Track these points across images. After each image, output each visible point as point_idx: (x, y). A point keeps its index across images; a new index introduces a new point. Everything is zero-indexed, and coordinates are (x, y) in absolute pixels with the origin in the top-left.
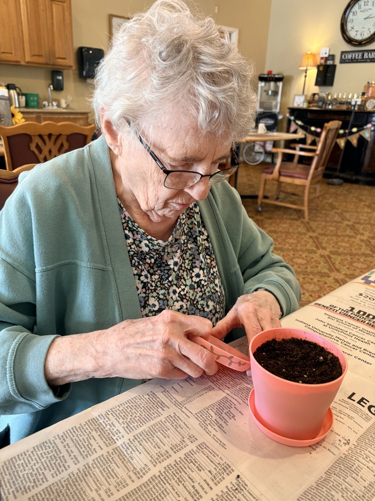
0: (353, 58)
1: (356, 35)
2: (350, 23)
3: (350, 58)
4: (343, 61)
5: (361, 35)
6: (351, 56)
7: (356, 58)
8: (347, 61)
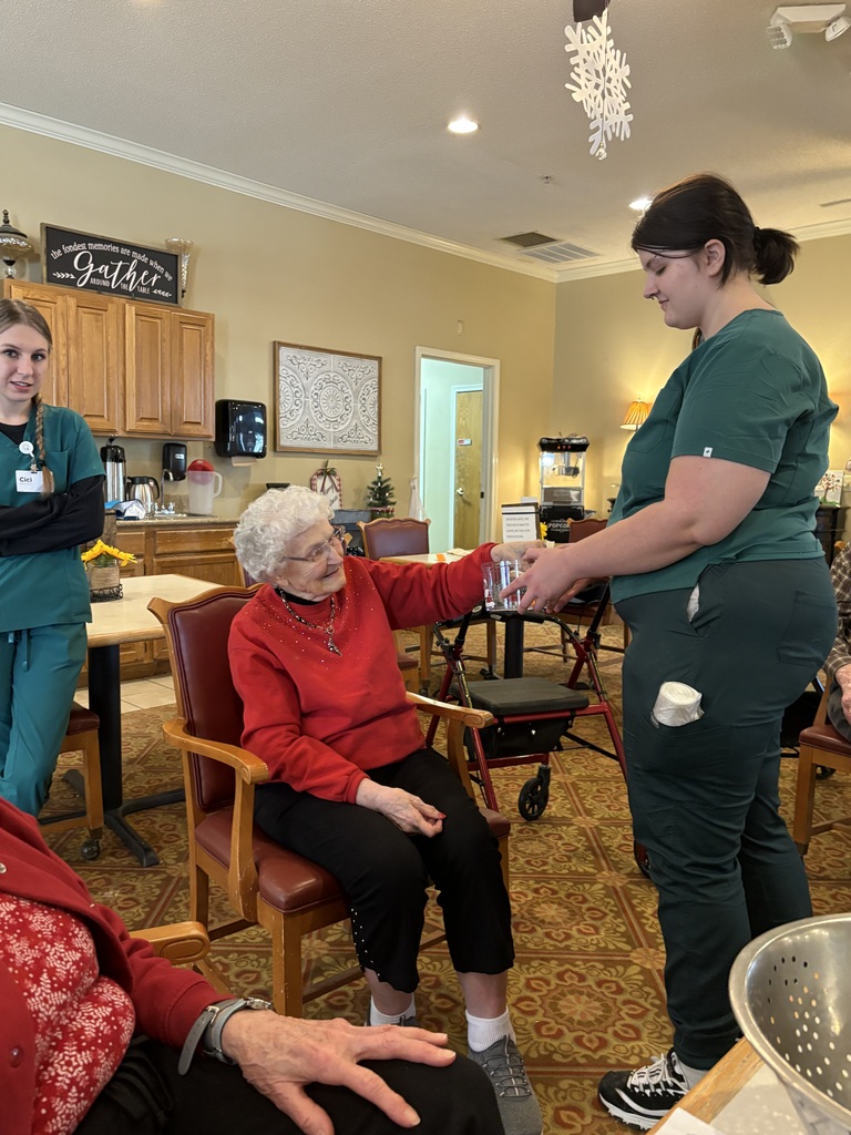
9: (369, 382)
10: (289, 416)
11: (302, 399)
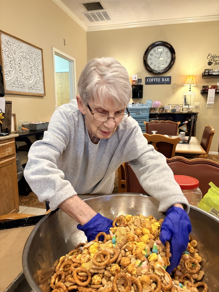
0: (154, 81)
1: (155, 68)
2: (149, 60)
3: (152, 81)
4: (147, 83)
5: (158, 68)
6: (153, 80)
7: (157, 81)
8: (150, 83)
9: (39, 61)
10: (8, 74)
11: (13, 65)
